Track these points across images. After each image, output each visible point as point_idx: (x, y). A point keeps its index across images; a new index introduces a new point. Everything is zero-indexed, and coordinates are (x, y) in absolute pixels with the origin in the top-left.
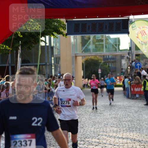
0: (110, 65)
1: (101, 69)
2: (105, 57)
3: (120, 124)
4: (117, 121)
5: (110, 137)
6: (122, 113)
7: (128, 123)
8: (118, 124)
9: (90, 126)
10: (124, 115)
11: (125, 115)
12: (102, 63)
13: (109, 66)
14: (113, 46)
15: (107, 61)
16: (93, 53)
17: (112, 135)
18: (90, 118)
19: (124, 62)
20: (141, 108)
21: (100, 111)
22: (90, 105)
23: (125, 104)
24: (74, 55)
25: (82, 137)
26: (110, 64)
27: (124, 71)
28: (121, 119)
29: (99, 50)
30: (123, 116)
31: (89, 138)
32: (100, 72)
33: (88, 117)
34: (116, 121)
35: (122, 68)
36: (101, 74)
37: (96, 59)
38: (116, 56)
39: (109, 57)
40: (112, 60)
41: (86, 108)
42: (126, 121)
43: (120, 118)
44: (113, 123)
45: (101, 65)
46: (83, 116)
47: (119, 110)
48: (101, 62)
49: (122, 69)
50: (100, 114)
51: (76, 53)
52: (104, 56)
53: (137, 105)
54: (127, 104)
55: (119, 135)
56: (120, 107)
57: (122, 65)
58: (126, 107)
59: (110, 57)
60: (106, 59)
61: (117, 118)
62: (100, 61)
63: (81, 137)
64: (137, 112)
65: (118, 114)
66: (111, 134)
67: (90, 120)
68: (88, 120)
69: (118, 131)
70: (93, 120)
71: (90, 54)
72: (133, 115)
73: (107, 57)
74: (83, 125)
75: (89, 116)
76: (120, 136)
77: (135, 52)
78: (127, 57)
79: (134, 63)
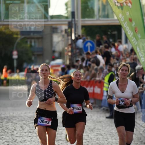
0: (33, 44)
1: (18, 52)
12: (18, 40)
13: (31, 46)
15: (28, 36)
16: (5, 20)
18: (14, 139)
20: (97, 122)
21: (29, 129)
22: (7, 117)
26: (33, 41)
27: (56, 55)
33: (9, 139)
35: (53, 49)
36: (17, 59)
40: (36, 36)
41: (2, 123)
45: (18, 43)
48: (17, 38)
49: (54, 52)
50: (30, 132)
53: (90, 117)
57: (54, 44)
60: (26, 33)
61: (61, 140)
62: (15, 36)
64: (92, 131)
65: (62, 133)
68: (11, 143)
71: (1, 21)
72: (88, 136)
77: (81, 21)
78: (66, 30)
79: (80, 42)
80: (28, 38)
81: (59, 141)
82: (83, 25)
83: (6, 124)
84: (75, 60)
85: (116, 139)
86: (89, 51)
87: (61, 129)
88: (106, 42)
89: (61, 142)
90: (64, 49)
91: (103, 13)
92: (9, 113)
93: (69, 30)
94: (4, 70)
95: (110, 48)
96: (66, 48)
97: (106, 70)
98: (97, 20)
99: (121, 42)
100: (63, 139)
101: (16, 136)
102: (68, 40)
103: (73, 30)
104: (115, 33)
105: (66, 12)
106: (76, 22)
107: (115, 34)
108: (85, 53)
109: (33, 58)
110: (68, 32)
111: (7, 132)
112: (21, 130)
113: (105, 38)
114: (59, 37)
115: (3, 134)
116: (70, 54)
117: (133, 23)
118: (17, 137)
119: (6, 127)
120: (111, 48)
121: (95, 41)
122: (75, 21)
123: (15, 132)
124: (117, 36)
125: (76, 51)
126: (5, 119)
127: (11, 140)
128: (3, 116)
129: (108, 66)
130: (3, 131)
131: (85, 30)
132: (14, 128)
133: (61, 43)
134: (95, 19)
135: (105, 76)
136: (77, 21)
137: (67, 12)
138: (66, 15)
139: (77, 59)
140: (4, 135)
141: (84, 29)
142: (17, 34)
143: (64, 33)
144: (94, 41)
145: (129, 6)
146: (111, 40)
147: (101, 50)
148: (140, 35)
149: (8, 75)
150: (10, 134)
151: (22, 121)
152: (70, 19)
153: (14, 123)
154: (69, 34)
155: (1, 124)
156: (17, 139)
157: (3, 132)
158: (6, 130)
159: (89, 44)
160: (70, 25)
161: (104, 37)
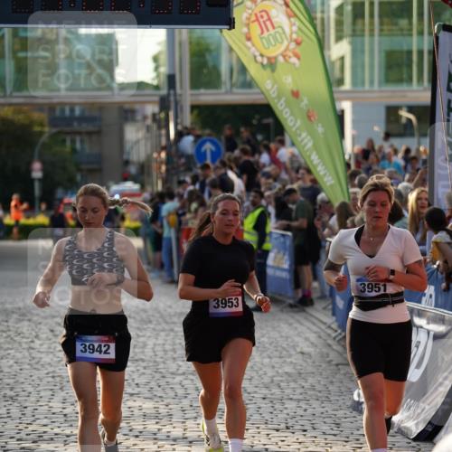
0: (78, 146)
1: (43, 163)
2: (58, 113)
3: (162, 382)
4: (148, 371)
5: (137, 436)
6: (160, 341)
7: (192, 380)
8: (153, 384)
9: (42, 394)
10: (168, 347)
11: (174, 351)
12: (44, 138)
13: (74, 150)
15: (68, 129)
16: (15, 94)
17: (141, 428)
18: (34, 358)
19: (133, 133)
22: (20, 309)
23: (161, 306)
25: (23, 435)
26: (78, 139)
27: (133, 170)
28: (162, 366)
30: (165, 351)
31: (52, 439)
32: (37, 173)
33: (24, 357)
34: (144, 374)
35: (125, 157)
36: (39, 180)
37: (20, 118)
38: (102, 107)
39: (72, 110)
40: (85, 127)
41: (7, 321)
42: (184, 374)
43: (155, 362)
44: (133, 380)
45: (44, 144)
47: (145, 329)
48: (41, 133)
49: (127, 163)
52: (51, 108)
54: (170, 307)
55: (168, 428)
56: (144, 316)
57: (127, 147)
58: (170, 315)
59: (77, 112)
61: (143, 360)
62: (37, 129)
63: (18, 436)
65: (145, 345)
66: (138, 426)
67: (38, 370)
68: (28, 367)
69: (161, 411)
70: (51, 369)
71: (5, 96)
73: (67, 112)
74: (12, 389)
75: (30, 354)
76: (177, 432)
77: (189, 96)
78: (154, 115)
79: (188, 142)
80: (68, 133)
81: (140, 363)
82: (196, 103)
83: (17, 323)
84: (175, 179)
85: (270, 357)
86: (208, 161)
87: (143, 336)
88: (248, 142)
89: (144, 364)
90: (149, 158)
91: (241, 79)
92: (23, 300)
93: (163, 115)
94: (13, 203)
95: (257, 156)
96: (155, 155)
97: (247, 204)
98: (226, 93)
99: (282, 143)
100: (147, 358)
101: (39, 352)
102: (160, 136)
103: (171, 114)
104: (270, 120)
105: (154, 75)
106: (178, 98)
107: (268, 125)
108: (199, 165)
109: (79, 178)
110: (160, 118)
111: (20, 343)
112: (50, 337)
113: (245, 132)
114: (138, 131)
115: (10, 346)
116: (164, 168)
117: (302, 101)
118: (42, 352)
119: (16, 332)
120: (260, 153)
121: (223, 138)
122: (175, 94)
123: (38, 342)
124: (272, 128)
125: (177, 162)
126: (13, 312)
127: (27, 361)
128: (8, 306)
129: (253, 194)
130: (9, 339)
131: (199, 115)
132: (34, 334)
133: (142, 143)
134: (223, 90)
135: (246, 216)
136: (180, 95)
137: (158, 76)
138: (155, 83)
139: (182, 178)
140: (11, 349)
141: (196, 112)
142: (42, 125)
143: (149, 122)
144: (220, 140)
145: (294, 64)
146: (260, 137)
147: (236, 160)
148: (323, 126)
149: (21, 214)
150: (24, 346)
151: (54, 317)
152: (164, 92)
153: (34, 322)
154: (163, 123)
155: (6, 324)
156: (41, 358)
157: (9, 343)
158: (15, 338)
159: (208, 147)
160: (164, 104)
161: (242, 129)
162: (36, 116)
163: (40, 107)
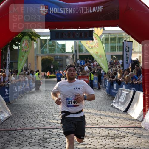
0: (59, 62)
1: (53, 66)
2: (55, 57)
14: (61, 49)
16: (49, 54)
19: (68, 60)
24: (36, 55)
29: (52, 52)
36: (53, 69)
37: (49, 58)
38: (63, 56)
39: (58, 57)
40: (60, 59)
46: (49, 98)
48: (52, 61)
51: (37, 54)
52: (54, 56)
57: (67, 63)
59: (59, 57)
60: (56, 59)
73: (57, 57)
77: (78, 54)
82: (80, 55)
91: (87, 51)
93: (73, 57)
105: (71, 50)
109: (59, 68)
117: (98, 54)
131: (80, 57)
134: (84, 53)
144: (84, 61)
152: (74, 53)
159: (82, 62)
162: (52, 58)
163: (52, 56)
